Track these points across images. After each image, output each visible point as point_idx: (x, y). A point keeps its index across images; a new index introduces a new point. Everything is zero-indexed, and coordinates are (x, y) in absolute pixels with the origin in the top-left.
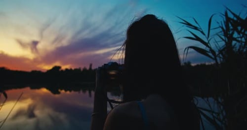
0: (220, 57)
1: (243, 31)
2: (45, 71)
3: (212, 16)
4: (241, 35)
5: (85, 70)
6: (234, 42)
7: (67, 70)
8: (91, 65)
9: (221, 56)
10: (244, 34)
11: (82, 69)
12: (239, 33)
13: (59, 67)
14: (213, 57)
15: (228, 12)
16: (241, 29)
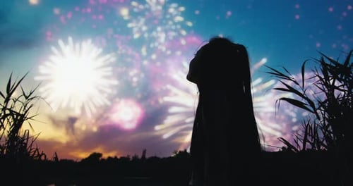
0: (321, 110)
1: (344, 78)
2: (79, 161)
3: (304, 63)
4: (343, 83)
5: (135, 158)
6: (336, 91)
7: (110, 158)
8: (144, 152)
9: (322, 108)
10: (344, 81)
11: (131, 158)
12: (340, 80)
13: (100, 155)
14: (312, 109)
15: (325, 59)
16: (342, 76)
